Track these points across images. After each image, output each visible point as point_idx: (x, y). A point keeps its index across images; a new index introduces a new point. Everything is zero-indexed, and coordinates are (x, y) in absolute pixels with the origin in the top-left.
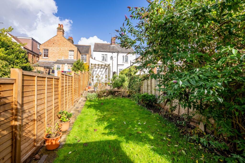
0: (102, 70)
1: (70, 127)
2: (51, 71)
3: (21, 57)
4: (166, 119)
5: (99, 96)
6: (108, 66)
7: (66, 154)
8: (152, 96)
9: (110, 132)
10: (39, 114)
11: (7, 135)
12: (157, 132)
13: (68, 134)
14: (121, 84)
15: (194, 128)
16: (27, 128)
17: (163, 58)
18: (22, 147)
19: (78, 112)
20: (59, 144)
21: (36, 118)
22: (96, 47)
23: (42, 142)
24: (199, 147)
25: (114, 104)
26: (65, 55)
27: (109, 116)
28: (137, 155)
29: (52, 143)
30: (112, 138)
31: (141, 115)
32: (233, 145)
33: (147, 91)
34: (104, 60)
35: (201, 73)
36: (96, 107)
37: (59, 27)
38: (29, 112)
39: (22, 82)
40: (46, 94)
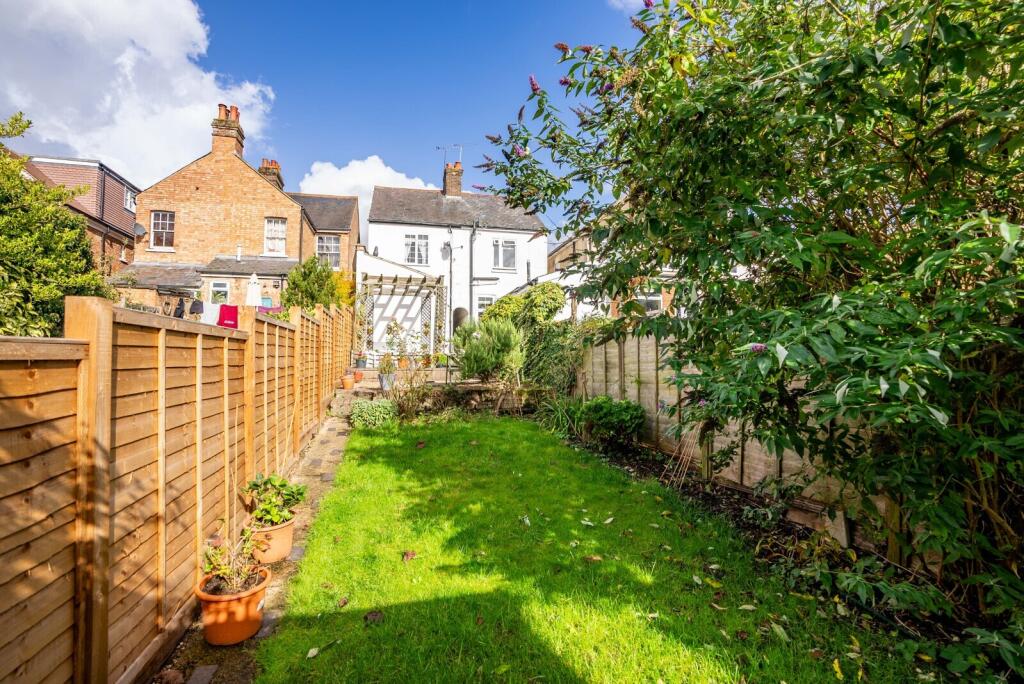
0: (408, 300)
1: (296, 545)
2: (188, 306)
3: (62, 246)
4: (690, 499)
5: (402, 411)
6: (433, 284)
7: (295, 659)
8: (628, 408)
9: (469, 559)
10: (175, 493)
11: (54, 587)
12: (663, 553)
13: (290, 574)
14: (494, 360)
15: (806, 534)
16: (128, 551)
17: (692, 251)
18: (113, 633)
19: (323, 481)
20: (260, 617)
21: (161, 509)
22: (378, 206)
23: (184, 612)
24: (835, 607)
25: (471, 445)
26: (250, 239)
27: (457, 494)
28: (596, 649)
29: (231, 614)
30: (483, 583)
31: (590, 486)
32: (965, 595)
33: (603, 386)
34: (413, 261)
35: (853, 312)
36: (397, 459)
37: (223, 117)
38: (137, 482)
39: (111, 353)
40: (199, 406)
